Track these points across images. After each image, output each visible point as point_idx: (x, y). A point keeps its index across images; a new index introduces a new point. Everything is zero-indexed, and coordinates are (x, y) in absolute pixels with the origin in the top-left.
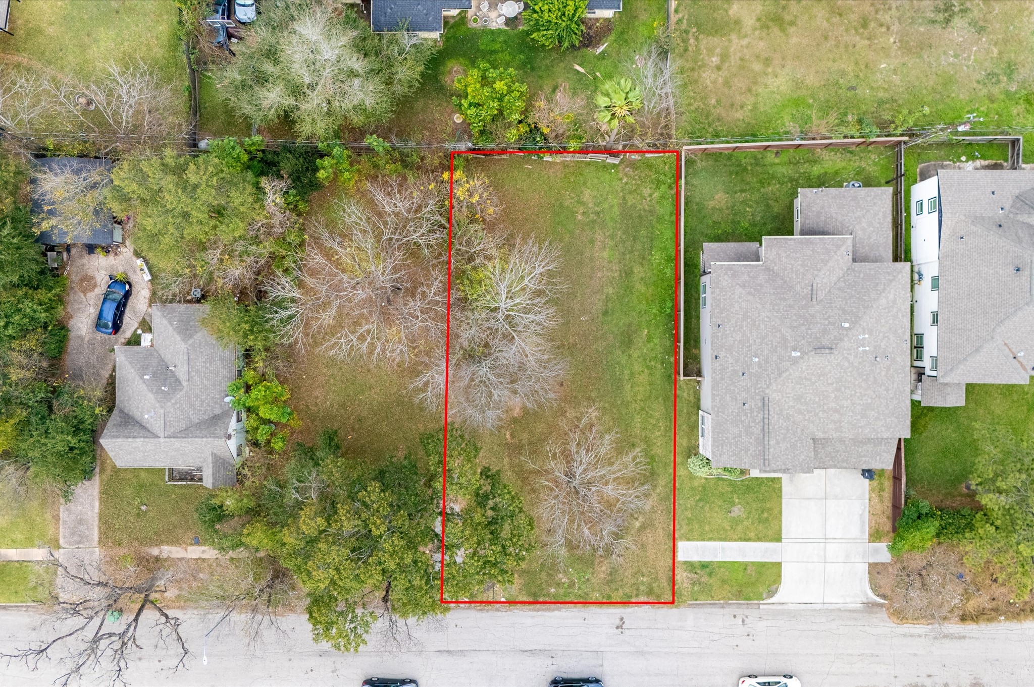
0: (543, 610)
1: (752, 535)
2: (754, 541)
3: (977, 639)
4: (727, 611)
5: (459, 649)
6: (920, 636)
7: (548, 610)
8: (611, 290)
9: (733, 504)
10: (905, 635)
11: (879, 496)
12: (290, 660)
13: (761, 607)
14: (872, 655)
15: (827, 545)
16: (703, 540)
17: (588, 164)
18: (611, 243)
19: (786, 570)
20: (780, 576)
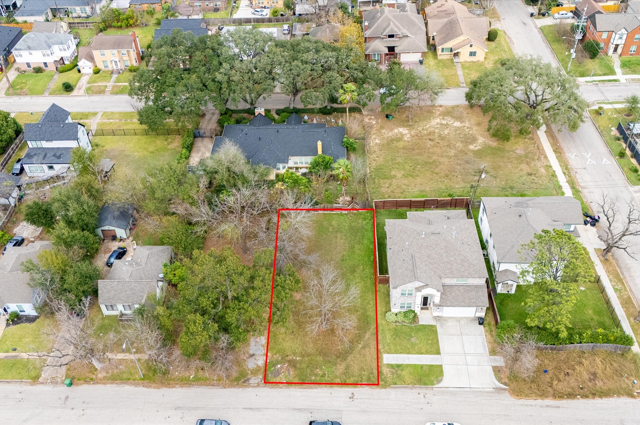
0: (307, 388)
1: (424, 351)
2: (425, 354)
3: (567, 408)
4: (414, 391)
5: (257, 407)
6: (532, 406)
7: (311, 388)
8: (345, 253)
9: (412, 337)
10: (522, 405)
11: (491, 334)
12: (158, 411)
13: (434, 389)
14: (505, 415)
15: (466, 357)
16: (397, 353)
17: (335, 214)
18: (345, 238)
19: (445, 369)
20: (442, 372)
